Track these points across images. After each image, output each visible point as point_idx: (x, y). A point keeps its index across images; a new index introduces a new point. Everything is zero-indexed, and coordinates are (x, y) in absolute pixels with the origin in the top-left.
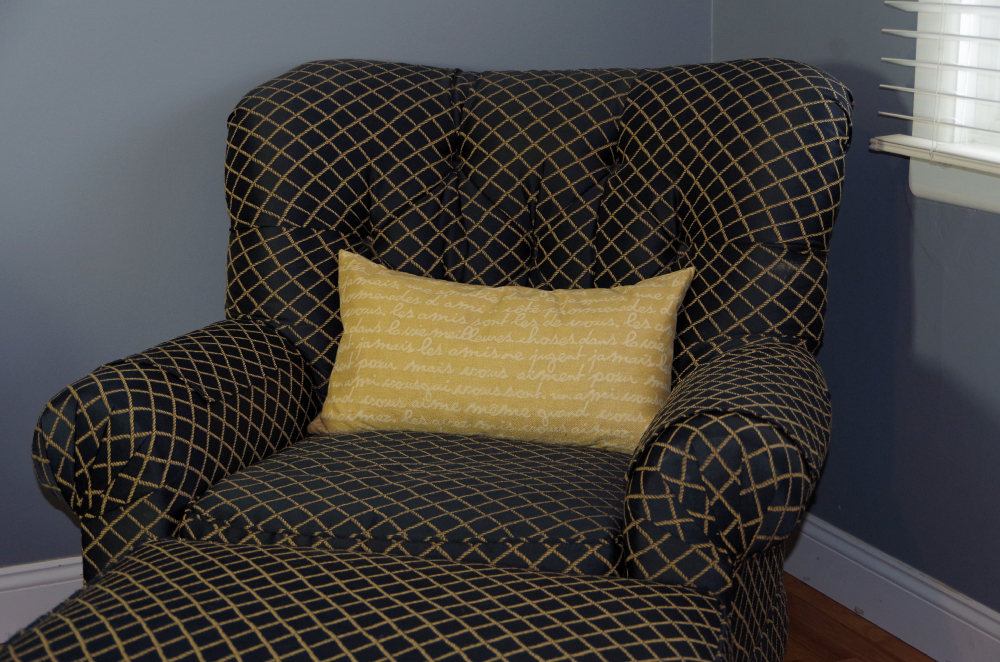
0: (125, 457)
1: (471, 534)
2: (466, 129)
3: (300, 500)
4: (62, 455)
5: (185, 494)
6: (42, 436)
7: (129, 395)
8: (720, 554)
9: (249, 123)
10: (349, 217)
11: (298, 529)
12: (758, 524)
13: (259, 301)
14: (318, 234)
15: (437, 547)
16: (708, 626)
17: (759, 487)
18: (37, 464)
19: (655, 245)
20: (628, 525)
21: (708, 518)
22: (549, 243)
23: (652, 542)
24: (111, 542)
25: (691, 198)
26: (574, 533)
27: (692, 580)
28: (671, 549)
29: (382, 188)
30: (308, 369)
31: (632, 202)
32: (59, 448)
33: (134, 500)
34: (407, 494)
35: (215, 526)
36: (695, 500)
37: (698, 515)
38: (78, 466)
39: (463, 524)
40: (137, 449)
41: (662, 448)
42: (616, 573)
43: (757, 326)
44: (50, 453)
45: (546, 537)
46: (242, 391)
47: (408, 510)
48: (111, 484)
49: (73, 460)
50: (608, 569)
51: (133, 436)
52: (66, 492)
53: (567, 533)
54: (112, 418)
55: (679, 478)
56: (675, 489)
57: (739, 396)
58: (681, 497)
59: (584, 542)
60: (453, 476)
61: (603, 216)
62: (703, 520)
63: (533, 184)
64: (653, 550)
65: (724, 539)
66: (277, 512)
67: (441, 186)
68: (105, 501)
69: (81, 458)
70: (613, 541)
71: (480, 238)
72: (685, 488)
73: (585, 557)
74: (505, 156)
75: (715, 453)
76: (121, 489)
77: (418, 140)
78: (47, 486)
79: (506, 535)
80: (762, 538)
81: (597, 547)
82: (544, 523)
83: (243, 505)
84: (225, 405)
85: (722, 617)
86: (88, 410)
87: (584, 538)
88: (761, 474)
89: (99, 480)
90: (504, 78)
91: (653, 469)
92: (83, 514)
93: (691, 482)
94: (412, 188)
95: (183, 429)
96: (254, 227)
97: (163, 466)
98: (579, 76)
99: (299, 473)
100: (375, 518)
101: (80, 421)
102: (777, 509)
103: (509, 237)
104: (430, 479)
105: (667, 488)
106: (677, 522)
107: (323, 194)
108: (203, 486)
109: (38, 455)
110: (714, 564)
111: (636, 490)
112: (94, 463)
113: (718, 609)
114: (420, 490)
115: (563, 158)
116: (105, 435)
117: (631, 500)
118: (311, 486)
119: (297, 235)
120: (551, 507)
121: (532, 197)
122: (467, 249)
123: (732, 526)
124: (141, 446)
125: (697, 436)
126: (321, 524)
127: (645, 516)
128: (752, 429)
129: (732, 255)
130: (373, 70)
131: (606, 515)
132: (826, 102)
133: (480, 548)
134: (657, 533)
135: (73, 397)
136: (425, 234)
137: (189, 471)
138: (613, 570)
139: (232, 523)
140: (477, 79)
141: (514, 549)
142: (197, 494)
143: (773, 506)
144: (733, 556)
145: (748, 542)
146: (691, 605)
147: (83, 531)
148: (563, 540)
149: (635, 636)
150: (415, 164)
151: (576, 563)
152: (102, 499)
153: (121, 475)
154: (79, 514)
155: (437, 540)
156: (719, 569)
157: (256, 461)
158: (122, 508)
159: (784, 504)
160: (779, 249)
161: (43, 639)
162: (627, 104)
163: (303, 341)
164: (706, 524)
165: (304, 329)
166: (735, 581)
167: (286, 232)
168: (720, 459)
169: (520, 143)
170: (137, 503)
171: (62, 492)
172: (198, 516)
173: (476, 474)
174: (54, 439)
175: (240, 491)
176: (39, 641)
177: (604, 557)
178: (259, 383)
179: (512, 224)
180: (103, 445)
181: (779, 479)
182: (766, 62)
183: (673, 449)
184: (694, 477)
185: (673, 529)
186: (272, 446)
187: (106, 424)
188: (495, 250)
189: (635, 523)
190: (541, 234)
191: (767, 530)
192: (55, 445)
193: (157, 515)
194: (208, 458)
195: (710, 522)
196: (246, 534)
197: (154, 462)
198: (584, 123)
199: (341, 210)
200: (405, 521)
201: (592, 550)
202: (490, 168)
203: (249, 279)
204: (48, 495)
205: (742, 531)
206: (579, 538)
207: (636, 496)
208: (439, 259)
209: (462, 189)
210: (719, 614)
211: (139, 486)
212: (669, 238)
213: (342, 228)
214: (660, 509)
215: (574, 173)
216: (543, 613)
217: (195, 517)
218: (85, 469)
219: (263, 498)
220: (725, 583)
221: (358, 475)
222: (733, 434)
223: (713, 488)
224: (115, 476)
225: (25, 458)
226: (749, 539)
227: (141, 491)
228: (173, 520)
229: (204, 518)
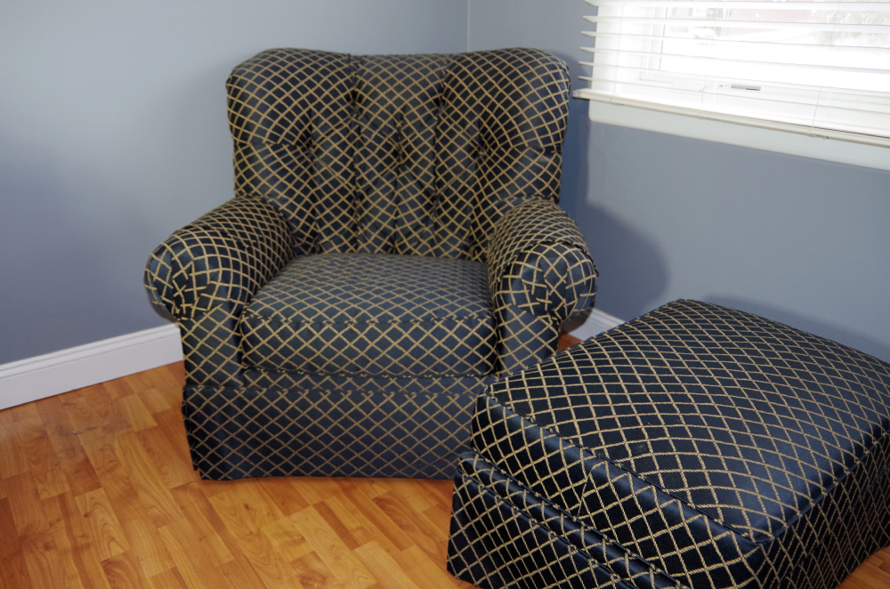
0: (205, 284)
1: (413, 317)
2: (359, 87)
3: (310, 302)
4: (164, 285)
5: (241, 302)
6: (150, 274)
7: (203, 247)
8: (553, 321)
9: (241, 84)
10: (301, 138)
11: (312, 320)
12: (574, 304)
13: (256, 185)
14: (285, 147)
17: (576, 284)
18: (149, 291)
19: (469, 149)
20: (501, 307)
21: (547, 302)
22: (409, 149)
23: (515, 316)
24: (199, 333)
25: (489, 124)
26: (470, 313)
28: (527, 319)
29: (317, 121)
30: (287, 223)
31: (455, 127)
32: (162, 281)
33: (212, 308)
34: (369, 296)
36: (540, 293)
37: (542, 301)
38: (175, 291)
39: (407, 311)
40: (212, 279)
41: (520, 266)
44: (157, 284)
45: (455, 316)
46: (260, 239)
47: (374, 305)
48: (197, 299)
49: (172, 287)
51: (208, 272)
52: (169, 306)
53: (467, 314)
54: (195, 262)
55: (532, 281)
56: (529, 287)
57: (554, 232)
58: (533, 292)
59: (477, 318)
60: (390, 282)
61: (438, 134)
62: (544, 304)
63: (399, 117)
64: (516, 321)
65: (556, 312)
66: (298, 310)
67: (349, 119)
68: (194, 310)
69: (177, 286)
70: (492, 316)
71: (372, 147)
72: (536, 286)
73: (479, 326)
74: (382, 102)
75: (552, 267)
76: (204, 302)
77: (335, 93)
78: (156, 303)
79: (433, 316)
80: (576, 310)
81: (485, 320)
82: (452, 308)
83: (277, 307)
84: (254, 248)
86: (179, 258)
87: (476, 315)
88: (577, 277)
89: (189, 299)
90: (377, 59)
91: (517, 277)
92: (180, 318)
93: (539, 283)
94: (334, 120)
95: (236, 265)
96: (249, 144)
97: (227, 288)
98: (418, 57)
99: (302, 285)
100: (356, 311)
101: (174, 264)
102: (584, 295)
103: (387, 147)
104: (378, 285)
105: (525, 287)
106: (530, 305)
107: (287, 125)
108: (250, 296)
109: (149, 285)
110: (549, 326)
111: (506, 288)
112: (185, 288)
114: (376, 293)
115: (415, 103)
116: (191, 272)
117: (502, 294)
118: (313, 293)
119: (275, 148)
120: (452, 298)
121: (399, 124)
122: (365, 153)
123: (560, 306)
124: (214, 277)
125: (542, 258)
126: (326, 316)
127: (512, 302)
128: (570, 253)
129: (514, 154)
130: (306, 54)
131: (482, 301)
132: (560, 71)
133: (420, 325)
134: (518, 312)
135: (168, 251)
136: (343, 145)
137: (242, 289)
138: (494, 332)
139: (272, 318)
140: (361, 60)
141: (439, 324)
142: (247, 302)
143: (583, 293)
144: (559, 320)
147: (181, 327)
148: (465, 317)
150: (335, 107)
151: (475, 330)
152: (192, 309)
153: (202, 294)
154: (178, 317)
155: (395, 322)
156: (552, 328)
157: (272, 278)
158: (205, 313)
159: (587, 292)
160: (540, 151)
162: (447, 73)
163: (283, 207)
164: (546, 305)
165: (283, 201)
167: (268, 147)
168: (555, 270)
169: (391, 95)
170: (214, 310)
171: (166, 306)
172: (252, 315)
173: (402, 280)
174: (159, 276)
175: (273, 298)
177: (489, 325)
178: (267, 233)
179: (389, 139)
180: (190, 278)
181: (586, 279)
183: (528, 265)
184: (540, 280)
185: (527, 309)
187: (191, 266)
188: (381, 154)
189: (506, 306)
190: (404, 144)
191: (578, 307)
193: (226, 316)
194: (250, 281)
195: (549, 304)
196: (282, 324)
197: (222, 286)
198: (424, 84)
199: (296, 133)
200: (375, 312)
201: (482, 322)
202: (375, 109)
203: (248, 174)
204: (157, 308)
205: (566, 308)
206: (473, 316)
207: (506, 292)
208: (351, 160)
209: (361, 120)
211: (214, 300)
212: (475, 145)
213: (298, 143)
214: (521, 299)
215: (422, 111)
217: (250, 316)
218: (179, 292)
219: (288, 302)
221: (337, 285)
222: (561, 256)
223: (551, 286)
224: (199, 295)
225: (141, 287)
226: (569, 312)
227: (216, 303)
228: (236, 318)
229: (256, 316)
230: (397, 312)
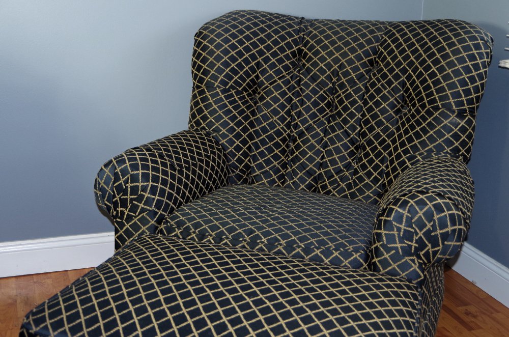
0: (136, 194)
1: (297, 243)
2: (305, 46)
3: (217, 219)
4: (108, 191)
5: (163, 213)
6: (99, 181)
7: (140, 164)
8: (419, 263)
9: (204, 38)
10: (248, 85)
11: (215, 234)
12: (439, 250)
13: (204, 121)
14: (233, 92)
15: (280, 248)
16: (412, 300)
17: (441, 232)
18: (96, 194)
19: (392, 106)
20: (374, 244)
21: (414, 245)
22: (341, 102)
23: (385, 254)
24: (128, 233)
25: (411, 85)
26: (347, 246)
27: (404, 274)
28: (395, 258)
29: (264, 72)
30: (224, 155)
31: (382, 85)
32: (106, 187)
33: (139, 214)
34: (267, 221)
35: (176, 229)
36: (408, 236)
37: (410, 243)
38: (114, 196)
39: (294, 237)
40: (142, 191)
41: (393, 209)
42: (367, 267)
43: (439, 148)
44: (102, 190)
45: (334, 247)
46: (193, 164)
47: (268, 229)
48: (129, 206)
49: (113, 194)
50: (363, 265)
51: (140, 184)
52: (109, 208)
53: (344, 246)
54: (131, 175)
55: (401, 224)
56: (399, 229)
57: (433, 184)
58: (402, 234)
59: (352, 251)
60: (290, 213)
61: (367, 91)
62: (411, 246)
63: (335, 73)
64: (386, 258)
65: (421, 255)
66: (205, 225)
67: (292, 72)
68: (126, 214)
69: (116, 193)
70: (366, 252)
71: (309, 97)
72: (404, 229)
73: (352, 258)
74: (323, 59)
75: (421, 213)
76: (134, 209)
77: (282, 50)
78: (100, 204)
79: (314, 245)
80: (441, 256)
81: (358, 254)
82: (333, 240)
83: (190, 220)
84: (185, 171)
85: (419, 295)
86: (120, 170)
87: (352, 249)
88: (443, 225)
89: (124, 204)
90: (325, 23)
91: (389, 219)
92: (116, 219)
93: (408, 226)
94: (278, 72)
95: (164, 182)
96: (203, 87)
97: (154, 199)
98: (360, 23)
99: (217, 205)
100: (252, 232)
101: (116, 175)
102: (449, 243)
103: (322, 98)
104: (279, 214)
105: (395, 228)
106: (399, 245)
107: (236, 73)
108: (172, 209)
109: (97, 190)
110: (415, 267)
111: (379, 228)
112: (122, 195)
113: (417, 291)
114: (274, 219)
115: (350, 62)
116: (128, 183)
117: (376, 233)
118: (223, 213)
119: (223, 92)
120: (337, 232)
121: (334, 80)
122: (302, 102)
123: (426, 250)
124: (144, 189)
125: (412, 205)
126: (226, 232)
127: (383, 241)
128: (439, 203)
129: (429, 113)
130: (263, 16)
131: (363, 238)
132: (481, 42)
133: (301, 250)
134: (388, 250)
135: (114, 164)
136: (283, 94)
137: (166, 202)
138: (365, 266)
139: (184, 229)
140: (311, 23)
141: (318, 252)
142: (169, 213)
143: (448, 241)
144: (425, 264)
145: (433, 258)
146: (404, 289)
147: (115, 227)
148: (342, 249)
149: (377, 305)
150: (280, 61)
151: (347, 261)
152: (125, 213)
153: (134, 202)
154: (114, 218)
155: (281, 245)
156: (418, 270)
157: (198, 198)
158: (134, 218)
159: (453, 241)
160: (453, 112)
161: (89, 285)
162: (383, 38)
163: (223, 141)
164: (413, 248)
165: (224, 136)
166: (425, 276)
167: (218, 90)
168: (422, 217)
169: (330, 54)
170: (141, 216)
171: (107, 208)
172: (169, 224)
173: (301, 212)
174: (104, 183)
175: (189, 213)
176: (87, 286)
177: (362, 259)
178: (202, 161)
179: (324, 92)
180: (127, 187)
181: (451, 229)
182: (452, 21)
183: (399, 210)
184: (409, 224)
185: (396, 248)
186: (206, 191)
187: (128, 178)
188: (315, 104)
189: (378, 244)
190: (337, 97)
191: (443, 253)
192: (104, 186)
193: (150, 222)
194: (175, 196)
195: (415, 247)
196: (191, 234)
197: (149, 197)
198: (361, 46)
199: (244, 81)
200: (266, 234)
201: (356, 256)
202: (315, 65)
203: (200, 111)
204: (100, 208)
205: (431, 252)
206: (349, 249)
207: (379, 231)
208: (289, 107)
209: (302, 74)
210: (417, 294)
211: (142, 208)
212: (399, 103)
213: (244, 89)
214: (391, 239)
215: (355, 69)
216: (332, 290)
217: (167, 224)
218: (117, 198)
219: (199, 217)
220: (421, 277)
221: (245, 209)
222: (430, 205)
223: (418, 231)
224: (131, 202)
225: (91, 191)
226: (434, 256)
227: (143, 210)
228: (157, 225)
229: (171, 225)
230: (285, 237)
